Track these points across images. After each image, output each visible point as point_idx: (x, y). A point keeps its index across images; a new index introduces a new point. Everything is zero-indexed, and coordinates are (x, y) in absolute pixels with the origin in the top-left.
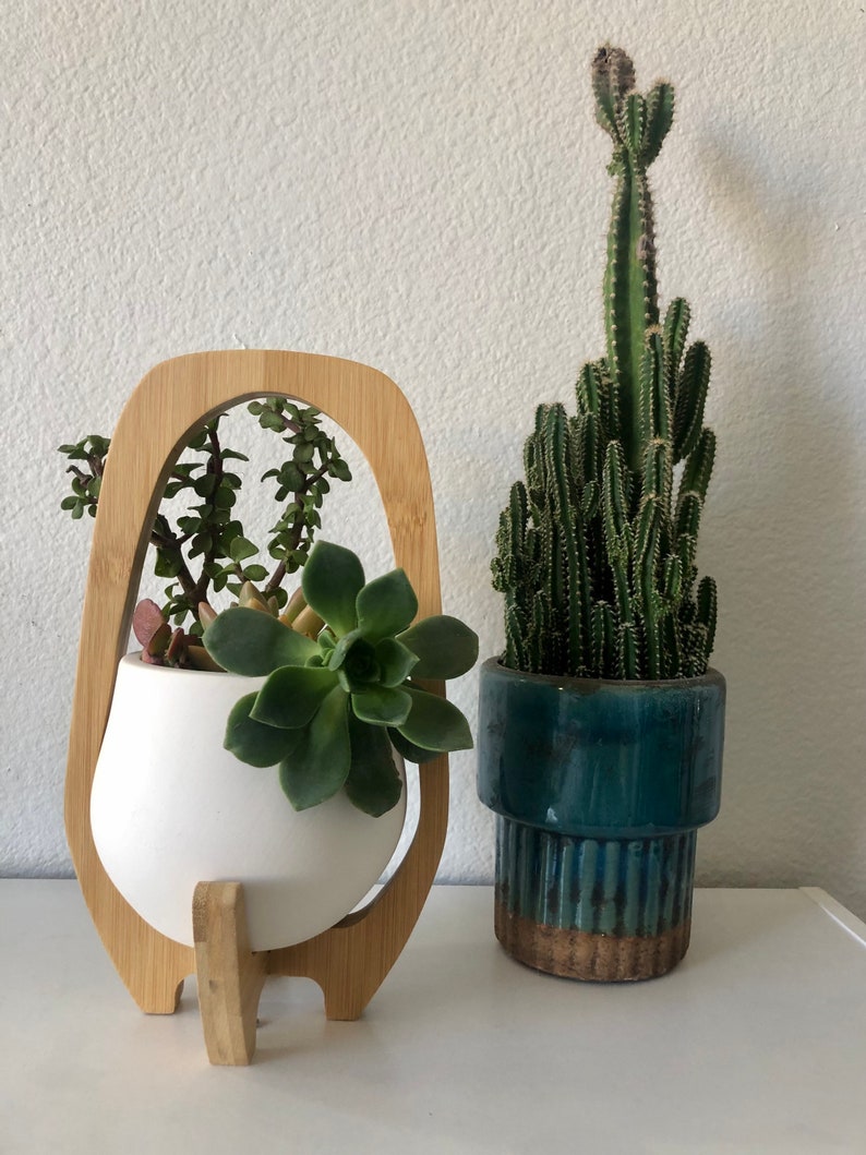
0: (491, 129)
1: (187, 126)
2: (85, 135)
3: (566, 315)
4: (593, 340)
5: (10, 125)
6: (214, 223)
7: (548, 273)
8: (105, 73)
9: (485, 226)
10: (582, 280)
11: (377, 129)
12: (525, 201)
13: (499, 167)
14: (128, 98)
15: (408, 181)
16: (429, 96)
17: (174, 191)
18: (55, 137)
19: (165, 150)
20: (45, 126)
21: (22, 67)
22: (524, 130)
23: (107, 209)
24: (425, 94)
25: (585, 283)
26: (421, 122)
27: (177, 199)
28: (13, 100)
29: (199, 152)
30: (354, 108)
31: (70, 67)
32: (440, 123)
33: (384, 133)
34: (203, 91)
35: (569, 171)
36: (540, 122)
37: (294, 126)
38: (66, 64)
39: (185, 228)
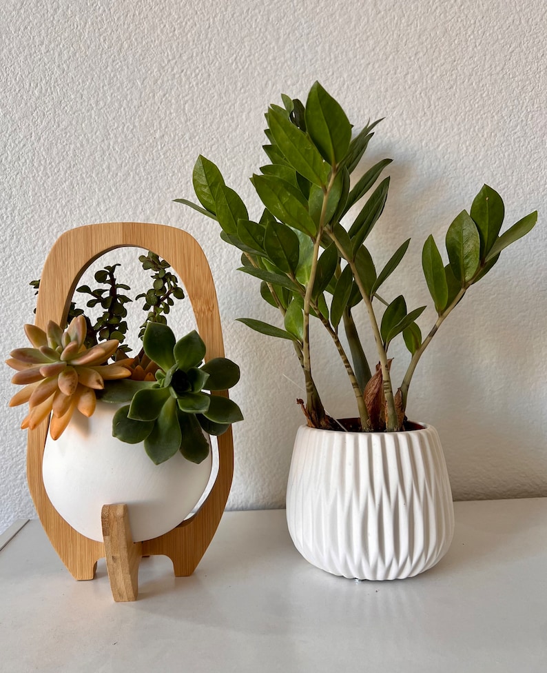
0: (406, 81)
1: (239, 88)
2: (183, 97)
3: (453, 183)
4: (468, 196)
5: (141, 93)
6: (257, 142)
7: (442, 161)
8: (192, 62)
9: (406, 136)
10: (461, 163)
11: (344, 84)
12: (427, 120)
13: (412, 102)
14: (205, 75)
15: (362, 112)
16: (371, 65)
17: (233, 125)
18: (166, 99)
19: (228, 103)
20: (161, 93)
21: (146, 60)
22: (424, 81)
23: (197, 138)
24: (369, 64)
25: (462, 165)
26: (368, 80)
27: (235, 130)
28: (142, 79)
29: (246, 102)
30: (330, 74)
31: (172, 60)
32: (378, 79)
33: (348, 87)
34: (247, 69)
35: (451, 102)
36: (434, 75)
37: (298, 85)
38: (170, 58)
39: (241, 146)
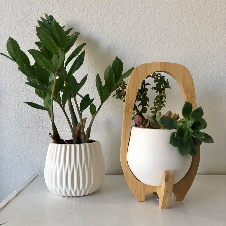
0: (186, 10)
1: (120, 13)
2: (98, 17)
3: (203, 50)
4: (209, 55)
5: (83, 15)
6: (126, 34)
7: (199, 41)
8: (102, 3)
9: (185, 31)
10: (207, 42)
11: (161, 11)
12: (194, 25)
13: (188, 18)
14: (107, 8)
15: (168, 22)
16: (172, 3)
17: (117, 27)
18: (92, 17)
19: (115, 19)
20: (90, 15)
21: (84, 3)
22: (193, 9)
23: (103, 32)
24: (171, 3)
25: (207, 43)
26: (170, 9)
27: (118, 29)
28: (83, 10)
29: (123, 18)
30: (156, 7)
31: (95, 2)
32: (175, 9)
33: (162, 12)
34: (123, 5)
35: (203, 18)
36: (197, 7)
37: (143, 12)
38: (94, 2)
39: (120, 35)
